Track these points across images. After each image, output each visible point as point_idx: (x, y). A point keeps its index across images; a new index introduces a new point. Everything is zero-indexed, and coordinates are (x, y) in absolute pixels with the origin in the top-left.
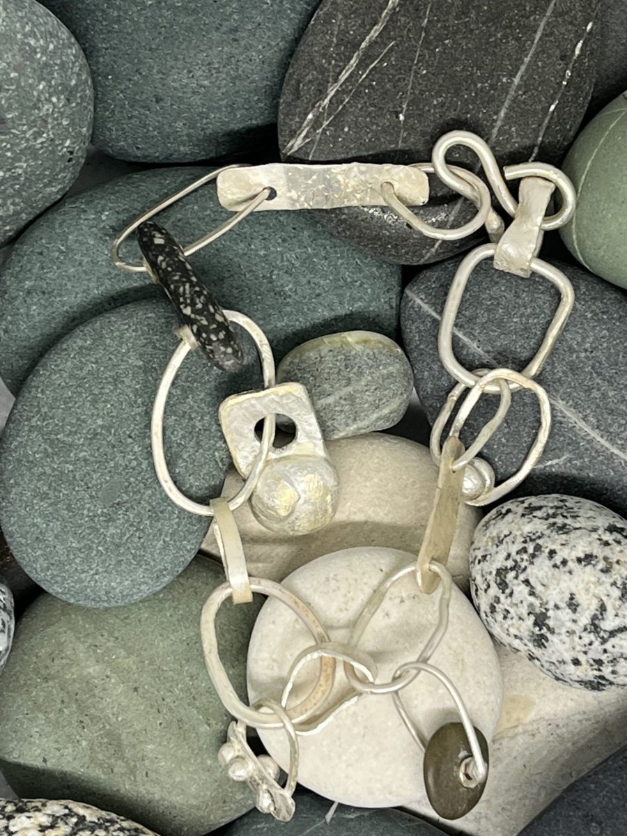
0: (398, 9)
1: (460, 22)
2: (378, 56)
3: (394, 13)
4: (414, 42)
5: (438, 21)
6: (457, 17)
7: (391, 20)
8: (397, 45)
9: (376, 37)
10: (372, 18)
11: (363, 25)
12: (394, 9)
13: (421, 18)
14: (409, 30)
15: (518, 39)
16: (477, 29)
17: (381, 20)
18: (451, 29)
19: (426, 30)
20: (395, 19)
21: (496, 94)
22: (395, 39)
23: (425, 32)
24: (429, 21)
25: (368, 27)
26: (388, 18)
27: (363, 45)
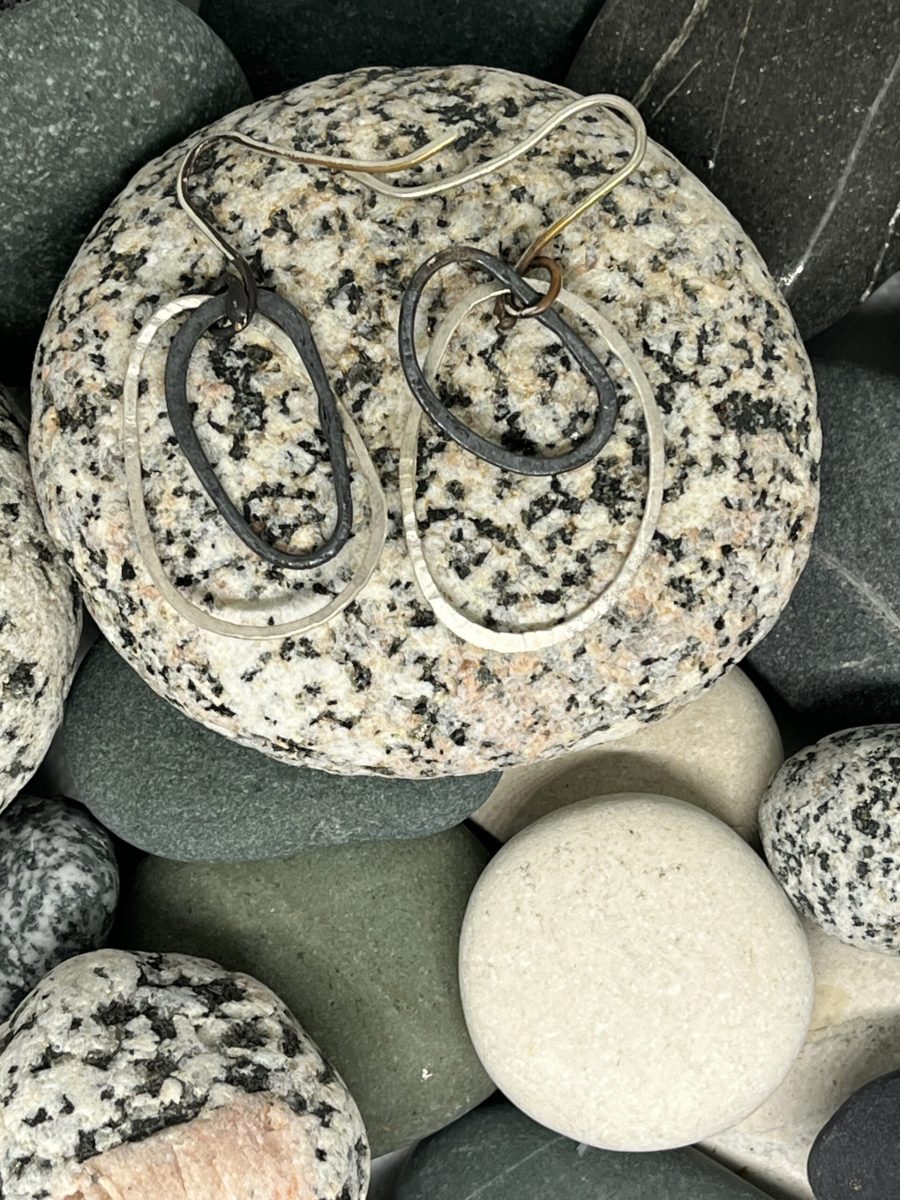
0: (706, 15)
1: (794, 30)
2: (679, 81)
3: (701, 20)
4: (728, 60)
5: (763, 29)
6: (789, 24)
7: (696, 30)
8: (704, 65)
9: (677, 55)
10: (670, 29)
11: (658, 38)
12: (701, 14)
13: (738, 26)
14: (721, 43)
15: (875, 52)
16: (818, 39)
17: (682, 31)
18: (781, 41)
19: (746, 43)
20: (701, 29)
21: (844, 129)
22: (701, 56)
23: (745, 45)
24: (749, 31)
25: (664, 42)
26: (692, 28)
27: (658, 65)
